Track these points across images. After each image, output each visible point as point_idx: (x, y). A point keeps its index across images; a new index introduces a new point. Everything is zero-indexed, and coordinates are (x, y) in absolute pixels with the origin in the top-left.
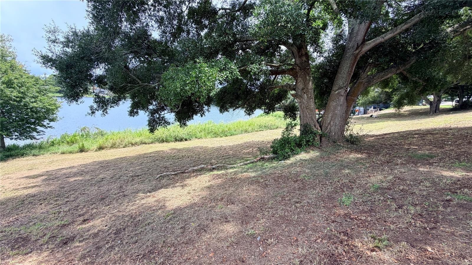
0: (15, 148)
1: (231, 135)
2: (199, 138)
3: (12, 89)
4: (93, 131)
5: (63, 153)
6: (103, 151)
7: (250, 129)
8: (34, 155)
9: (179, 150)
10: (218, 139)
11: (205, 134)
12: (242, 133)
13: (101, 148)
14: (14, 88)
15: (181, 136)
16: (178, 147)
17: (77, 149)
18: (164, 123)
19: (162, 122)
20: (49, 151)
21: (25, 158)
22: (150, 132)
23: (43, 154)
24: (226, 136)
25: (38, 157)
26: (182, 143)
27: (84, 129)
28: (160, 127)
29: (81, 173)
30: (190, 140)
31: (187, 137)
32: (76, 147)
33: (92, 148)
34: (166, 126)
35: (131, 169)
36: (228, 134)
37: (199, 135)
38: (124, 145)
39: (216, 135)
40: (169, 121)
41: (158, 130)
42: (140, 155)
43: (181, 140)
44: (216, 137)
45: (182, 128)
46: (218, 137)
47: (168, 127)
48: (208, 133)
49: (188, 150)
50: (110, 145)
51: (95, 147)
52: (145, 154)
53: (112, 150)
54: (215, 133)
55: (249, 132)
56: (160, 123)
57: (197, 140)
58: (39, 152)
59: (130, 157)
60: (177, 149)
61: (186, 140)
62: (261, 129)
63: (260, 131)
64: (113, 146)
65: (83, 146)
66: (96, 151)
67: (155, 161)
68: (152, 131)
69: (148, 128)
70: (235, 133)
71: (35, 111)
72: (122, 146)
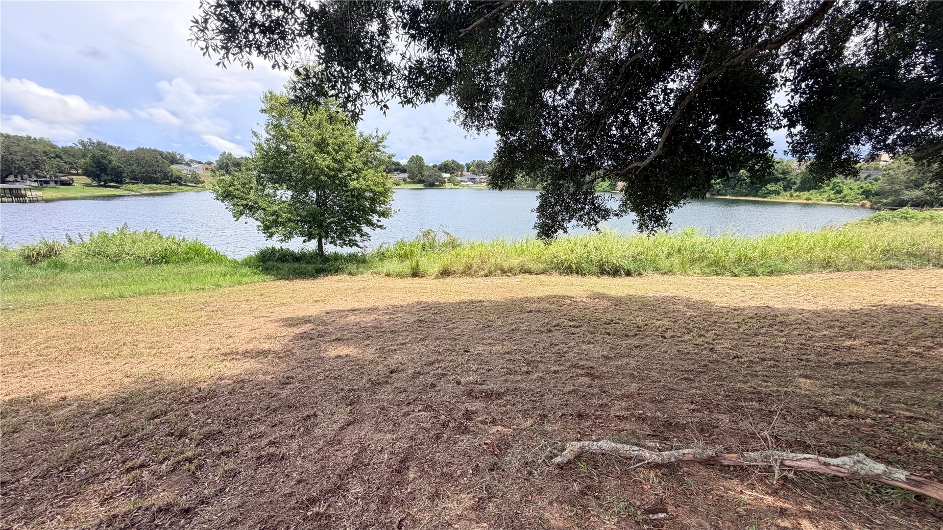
2: (665, 273)
4: (442, 239)
5: (388, 275)
6: (448, 280)
8: (350, 274)
13: (445, 273)
17: (407, 270)
20: (370, 268)
23: (362, 273)
25: (353, 278)
26: (617, 280)
27: (426, 234)
30: (640, 274)
32: (406, 266)
33: (430, 271)
36: (761, 269)
38: (486, 271)
39: (717, 267)
43: (615, 272)
44: (717, 274)
46: (723, 274)
50: (461, 268)
51: (436, 268)
53: (464, 280)
54: (716, 263)
57: (657, 277)
58: (357, 268)
61: (628, 274)
64: (467, 271)
66: (437, 277)
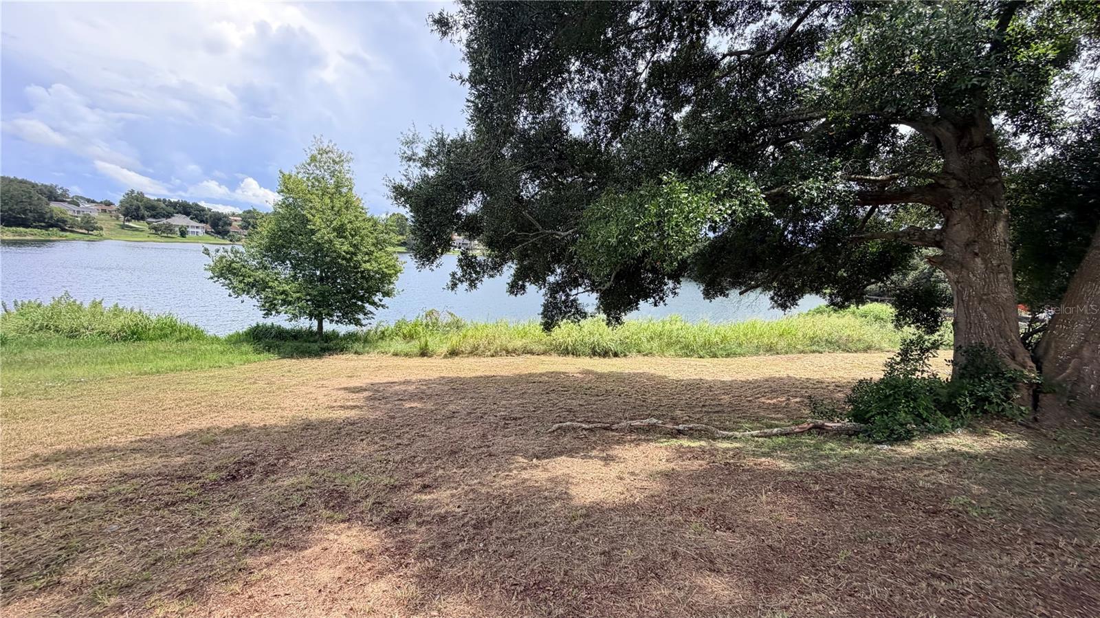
0: (334, 336)
1: (728, 356)
2: (647, 355)
3: (343, 240)
4: (445, 319)
5: (396, 354)
6: (457, 359)
7: (782, 344)
8: (356, 353)
9: (600, 376)
10: (694, 361)
11: (660, 346)
12: (757, 354)
13: (453, 353)
14: (345, 237)
15: (605, 345)
16: (599, 370)
17: (416, 350)
18: (574, 314)
19: (570, 312)
20: (376, 347)
21: (344, 357)
22: (543, 330)
23: (368, 353)
24: (715, 356)
25: (361, 357)
26: (607, 360)
27: (430, 314)
28: (565, 320)
29: (420, 396)
30: (625, 356)
31: (619, 349)
32: (415, 346)
33: (439, 351)
34: (579, 320)
35: (504, 402)
36: (721, 352)
37: (646, 346)
38: (492, 351)
39: (688, 350)
40: (586, 311)
41: (560, 327)
42: (520, 376)
43: (605, 354)
44: (688, 356)
45: (611, 328)
46: (691, 356)
47: (583, 322)
48: (669, 345)
49: (620, 378)
50: (469, 348)
51: (445, 349)
52: (531, 375)
53: (472, 360)
54: (687, 347)
55: (778, 353)
56: (566, 313)
57: (640, 358)
58: (363, 347)
59: (502, 376)
60: (596, 373)
61: (616, 355)
62: (814, 348)
63: (814, 352)
64: (474, 352)
65: (426, 345)
66: (445, 357)
67: (548, 393)
68: (548, 326)
69: (540, 319)
70: (739, 350)
71: (366, 276)
72: (489, 353)
